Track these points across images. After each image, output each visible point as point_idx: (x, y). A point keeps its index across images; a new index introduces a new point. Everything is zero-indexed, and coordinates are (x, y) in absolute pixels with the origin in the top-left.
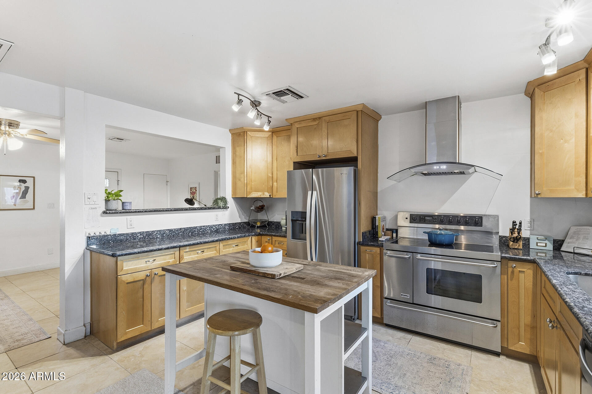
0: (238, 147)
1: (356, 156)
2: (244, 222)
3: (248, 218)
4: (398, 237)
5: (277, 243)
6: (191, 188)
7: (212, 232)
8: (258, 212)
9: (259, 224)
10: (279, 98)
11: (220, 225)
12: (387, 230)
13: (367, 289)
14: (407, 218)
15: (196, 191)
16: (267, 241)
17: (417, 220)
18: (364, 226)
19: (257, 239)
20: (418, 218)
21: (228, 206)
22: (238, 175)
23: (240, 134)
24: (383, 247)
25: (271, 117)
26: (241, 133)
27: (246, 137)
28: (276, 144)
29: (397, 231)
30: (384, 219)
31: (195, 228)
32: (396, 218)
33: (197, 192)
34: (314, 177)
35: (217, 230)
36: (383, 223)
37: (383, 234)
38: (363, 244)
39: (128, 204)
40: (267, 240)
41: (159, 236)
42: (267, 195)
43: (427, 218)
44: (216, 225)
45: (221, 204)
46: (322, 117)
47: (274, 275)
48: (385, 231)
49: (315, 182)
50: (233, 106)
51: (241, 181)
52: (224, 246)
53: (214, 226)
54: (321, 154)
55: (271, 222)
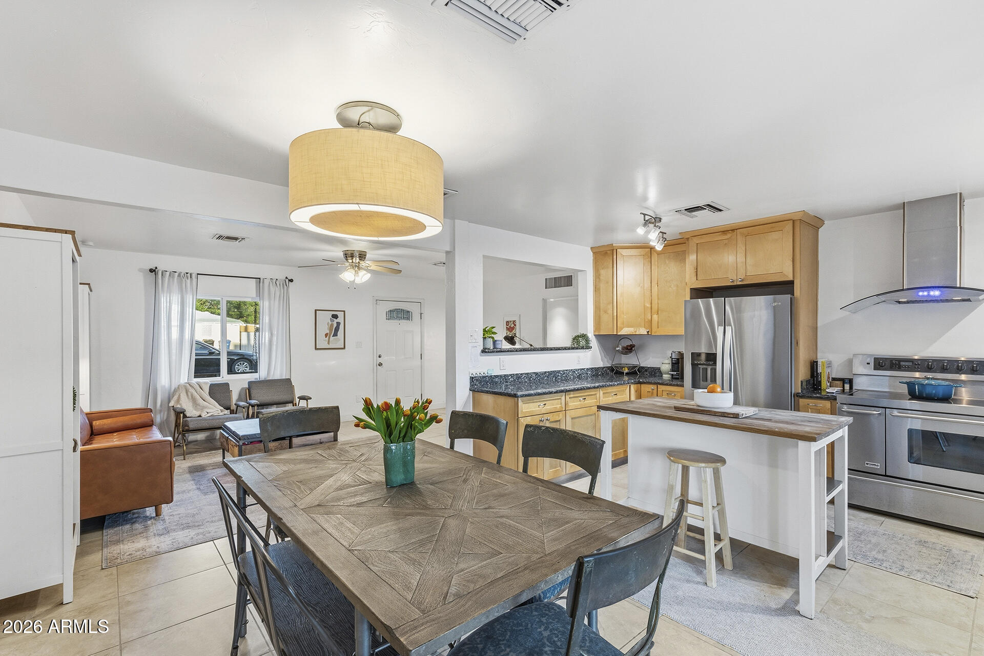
0: (603, 269)
1: (792, 279)
2: (607, 367)
3: (611, 362)
4: (854, 389)
5: (665, 393)
6: (507, 322)
7: (574, 378)
8: (626, 354)
9: (626, 370)
10: (689, 214)
11: (582, 369)
12: (834, 379)
13: (842, 438)
14: (868, 364)
15: (515, 325)
16: (650, 392)
17: (885, 367)
18: (803, 373)
19: (636, 388)
20: (888, 363)
21: (591, 345)
22: (602, 306)
23: (606, 253)
24: (836, 400)
25: (666, 233)
26: (609, 252)
27: (615, 257)
28: (656, 263)
29: (851, 382)
30: (829, 365)
31: (559, 372)
32: (850, 363)
33: (517, 326)
34: (728, 308)
35: (579, 375)
36: (829, 370)
37: (829, 384)
38: (802, 397)
39: (500, 342)
40: (650, 390)
41: (526, 380)
42: (643, 331)
43: (902, 363)
44: (579, 369)
45: (583, 343)
46: (737, 229)
47: (738, 414)
48: (830, 380)
49: (729, 315)
50: (638, 229)
51: (608, 314)
52: (603, 393)
53: (576, 370)
54: (735, 278)
55: (643, 368)
